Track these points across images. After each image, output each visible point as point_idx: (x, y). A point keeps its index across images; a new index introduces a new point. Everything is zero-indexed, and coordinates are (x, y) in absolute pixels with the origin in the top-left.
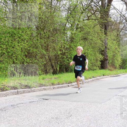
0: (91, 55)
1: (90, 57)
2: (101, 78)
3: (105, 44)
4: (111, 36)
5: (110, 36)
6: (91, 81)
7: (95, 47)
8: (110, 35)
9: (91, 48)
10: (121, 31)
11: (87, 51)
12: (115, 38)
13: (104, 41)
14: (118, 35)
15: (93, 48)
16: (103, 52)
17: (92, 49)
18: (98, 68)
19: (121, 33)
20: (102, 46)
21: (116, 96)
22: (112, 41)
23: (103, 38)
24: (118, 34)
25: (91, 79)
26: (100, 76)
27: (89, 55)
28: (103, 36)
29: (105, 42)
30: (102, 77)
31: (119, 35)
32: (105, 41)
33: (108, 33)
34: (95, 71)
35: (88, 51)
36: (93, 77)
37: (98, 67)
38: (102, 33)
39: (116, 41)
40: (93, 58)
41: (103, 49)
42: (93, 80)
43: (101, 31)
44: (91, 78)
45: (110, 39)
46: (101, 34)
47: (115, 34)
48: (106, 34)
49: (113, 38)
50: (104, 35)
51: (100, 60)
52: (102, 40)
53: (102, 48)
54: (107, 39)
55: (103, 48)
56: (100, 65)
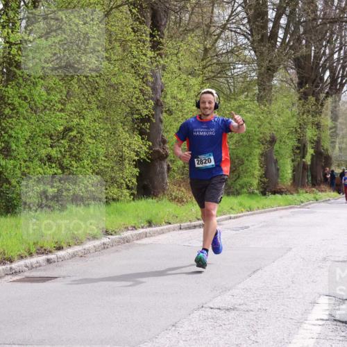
0: (94, 138)
1: (91, 146)
2: (140, 237)
3: (154, 89)
4: (180, 55)
5: (175, 58)
6: (96, 249)
7: (111, 104)
8: (176, 52)
9: (94, 106)
10: (219, 35)
11: (76, 121)
12: (197, 66)
13: (150, 79)
14: (206, 50)
15: (102, 106)
16: (148, 125)
17: (98, 113)
18: (126, 192)
19: (220, 43)
20: (142, 97)
21: (201, 312)
22: (184, 76)
23: (145, 65)
24: (208, 46)
25: (97, 243)
26: (134, 228)
27: (87, 139)
28: (145, 55)
29: (154, 83)
30: (141, 231)
31: (211, 53)
32: (152, 76)
33: (168, 45)
34: (114, 204)
35: (84, 118)
36: (107, 233)
37: (128, 187)
38: (141, 44)
39: (200, 79)
40: (102, 151)
41: (145, 112)
42: (105, 247)
43: (134, 31)
44: (94, 238)
45: (173, 67)
46: (138, 48)
47: (193, 49)
48: (156, 46)
49: (186, 63)
50: (150, 54)
51: (136, 158)
52: (142, 72)
53: (140, 107)
54: (164, 68)
55: (147, 108)
56: (134, 180)
